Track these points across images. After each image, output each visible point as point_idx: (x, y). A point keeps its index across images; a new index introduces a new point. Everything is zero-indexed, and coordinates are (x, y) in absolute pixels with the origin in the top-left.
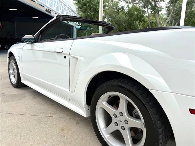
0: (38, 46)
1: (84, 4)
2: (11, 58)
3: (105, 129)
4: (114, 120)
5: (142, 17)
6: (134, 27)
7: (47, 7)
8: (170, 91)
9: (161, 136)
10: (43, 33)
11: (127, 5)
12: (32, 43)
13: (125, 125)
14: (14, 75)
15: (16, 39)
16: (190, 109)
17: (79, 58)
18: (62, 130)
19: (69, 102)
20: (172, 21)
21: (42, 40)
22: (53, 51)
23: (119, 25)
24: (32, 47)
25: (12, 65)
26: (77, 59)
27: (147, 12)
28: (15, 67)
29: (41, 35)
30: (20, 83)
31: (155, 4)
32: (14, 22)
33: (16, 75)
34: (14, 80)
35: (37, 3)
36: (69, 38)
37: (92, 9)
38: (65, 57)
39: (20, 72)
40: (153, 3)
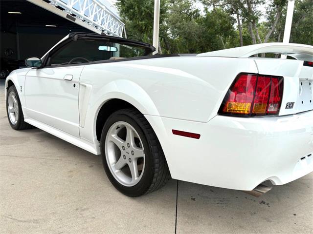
0: (45, 72)
1: (131, 7)
2: (10, 89)
3: (114, 165)
4: (123, 153)
5: (230, 28)
6: (216, 45)
7: (70, 11)
8: (159, 115)
9: (157, 160)
10: (53, 56)
11: (205, 7)
12: (38, 68)
13: (131, 157)
14: (14, 113)
15: (19, 61)
16: (173, 130)
17: (87, 85)
18: (71, 171)
19: (81, 140)
20: (278, 36)
21: (52, 65)
22: (62, 78)
23: (189, 40)
24: (38, 73)
25: (12, 98)
26: (85, 86)
27: (237, 20)
28: (16, 101)
29: (50, 58)
30: (22, 123)
31: (249, 8)
32: (16, 34)
33: (17, 112)
34: (14, 120)
35: (53, 3)
36: (87, 62)
37: (143, 14)
38: (75, 85)
39: (22, 107)
40: (246, 6)
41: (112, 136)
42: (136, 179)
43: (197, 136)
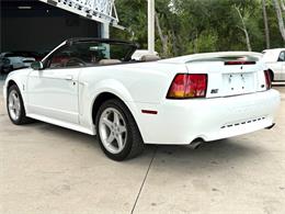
2: (11, 88)
4: (112, 131)
13: (118, 132)
16: (142, 110)
25: (12, 96)
26: (83, 84)
41: (104, 119)
42: (121, 147)
43: (155, 113)
